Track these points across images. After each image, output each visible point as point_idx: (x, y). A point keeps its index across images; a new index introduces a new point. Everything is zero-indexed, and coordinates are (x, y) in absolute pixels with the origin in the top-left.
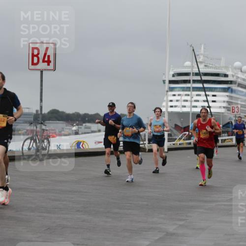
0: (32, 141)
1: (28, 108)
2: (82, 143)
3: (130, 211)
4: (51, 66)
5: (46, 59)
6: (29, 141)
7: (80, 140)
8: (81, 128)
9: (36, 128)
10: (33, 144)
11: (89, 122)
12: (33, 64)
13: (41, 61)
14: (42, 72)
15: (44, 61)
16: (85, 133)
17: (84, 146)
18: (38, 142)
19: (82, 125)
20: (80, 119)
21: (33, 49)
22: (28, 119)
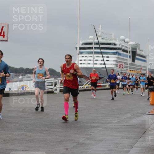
5: (2, 34)
11: (29, 73)
16: (27, 80)
20: (23, 72)
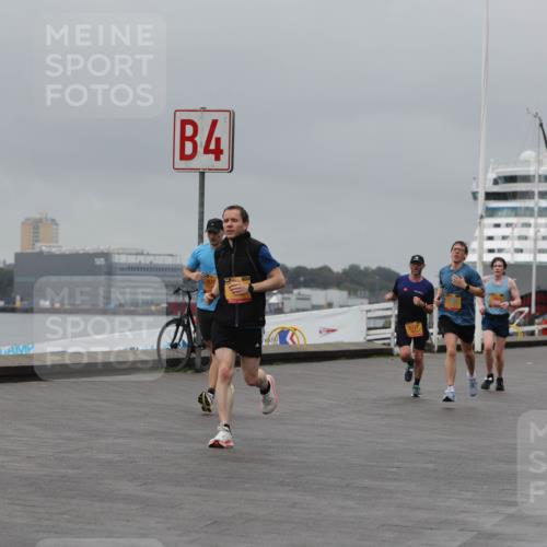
0: (181, 328)
1: (171, 255)
2: (290, 333)
3: (395, 484)
4: (224, 161)
5: (212, 146)
6: (173, 328)
7: (287, 325)
8: (289, 299)
9: (190, 298)
10: (182, 335)
11: (307, 285)
12: (183, 157)
13: (200, 150)
14: (202, 175)
15: (207, 151)
16: (298, 310)
17: (294, 338)
18: (193, 329)
19: (291, 292)
21: (184, 123)
22: (172, 280)
